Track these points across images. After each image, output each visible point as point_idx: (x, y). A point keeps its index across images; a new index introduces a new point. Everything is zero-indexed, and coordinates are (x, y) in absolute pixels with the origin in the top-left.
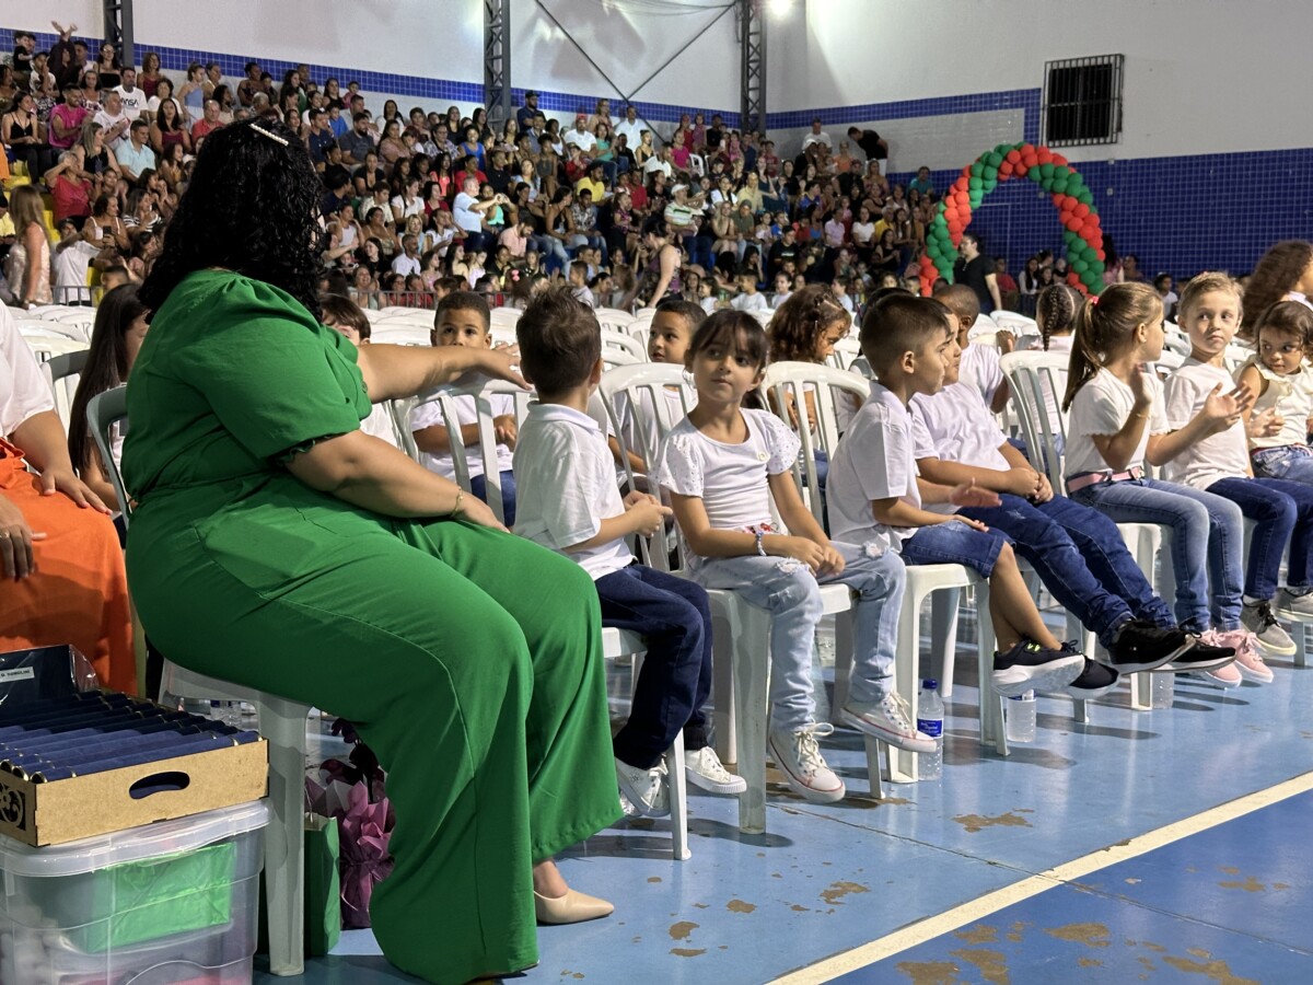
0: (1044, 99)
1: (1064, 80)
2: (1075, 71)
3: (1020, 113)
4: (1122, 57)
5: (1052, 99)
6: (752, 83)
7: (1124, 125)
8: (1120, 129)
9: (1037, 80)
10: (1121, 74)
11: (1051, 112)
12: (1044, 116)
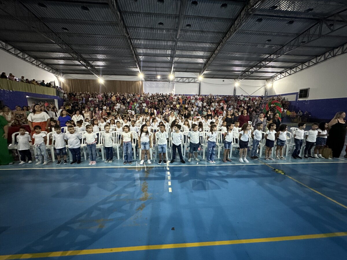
0: (299, 93)
1: (301, 91)
2: (303, 90)
3: (296, 95)
4: (309, 88)
5: (300, 93)
6: (266, 93)
7: (309, 96)
8: (308, 96)
9: (298, 91)
10: (309, 90)
11: (299, 94)
12: (299, 95)
